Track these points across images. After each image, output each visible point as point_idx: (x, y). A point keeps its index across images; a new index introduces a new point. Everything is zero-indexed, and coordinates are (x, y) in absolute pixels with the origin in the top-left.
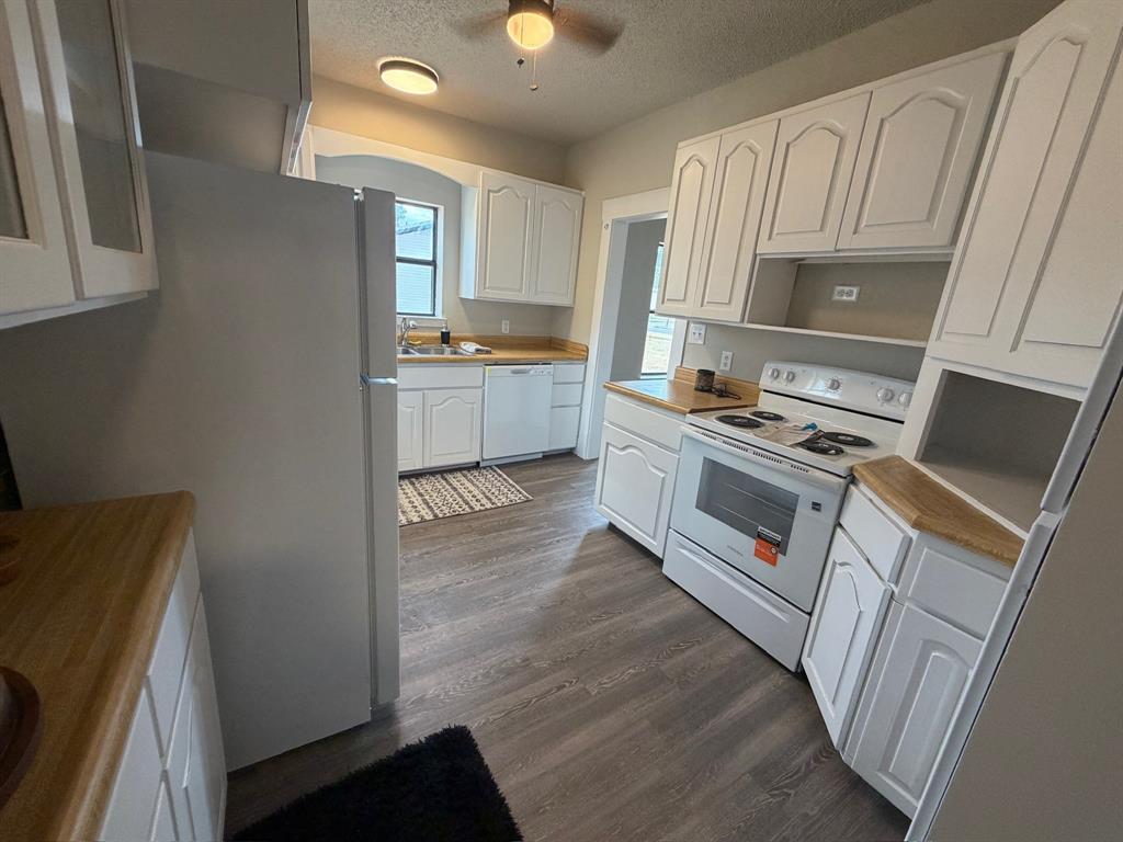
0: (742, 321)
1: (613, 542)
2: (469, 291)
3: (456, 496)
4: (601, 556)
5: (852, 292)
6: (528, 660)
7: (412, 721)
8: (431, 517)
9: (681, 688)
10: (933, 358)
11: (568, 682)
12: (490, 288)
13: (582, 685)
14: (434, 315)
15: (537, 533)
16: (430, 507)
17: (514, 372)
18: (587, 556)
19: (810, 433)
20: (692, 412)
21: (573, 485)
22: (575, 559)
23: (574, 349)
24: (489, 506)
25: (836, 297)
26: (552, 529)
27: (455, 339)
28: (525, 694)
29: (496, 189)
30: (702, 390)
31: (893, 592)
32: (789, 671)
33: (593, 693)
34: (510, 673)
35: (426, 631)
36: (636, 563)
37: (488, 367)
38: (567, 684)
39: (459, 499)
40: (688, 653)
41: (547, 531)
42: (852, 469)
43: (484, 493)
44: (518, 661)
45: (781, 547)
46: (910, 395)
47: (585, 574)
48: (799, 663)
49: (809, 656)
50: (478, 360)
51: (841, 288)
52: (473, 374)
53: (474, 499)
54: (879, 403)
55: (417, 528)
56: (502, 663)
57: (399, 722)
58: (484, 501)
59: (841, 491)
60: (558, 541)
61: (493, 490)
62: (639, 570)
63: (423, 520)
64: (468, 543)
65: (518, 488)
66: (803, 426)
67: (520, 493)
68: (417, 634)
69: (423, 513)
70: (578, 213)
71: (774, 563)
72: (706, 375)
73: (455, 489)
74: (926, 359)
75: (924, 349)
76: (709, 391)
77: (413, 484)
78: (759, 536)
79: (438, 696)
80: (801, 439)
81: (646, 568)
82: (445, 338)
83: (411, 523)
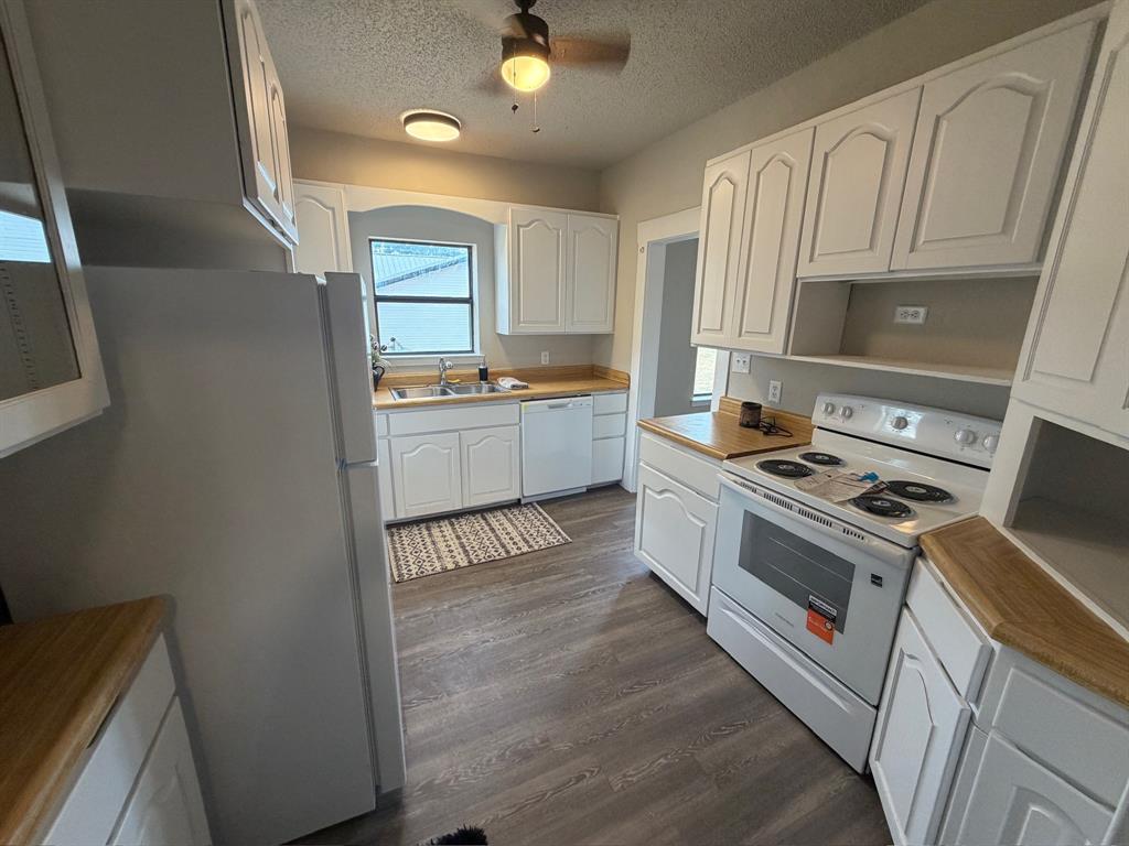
0: (785, 352)
1: (653, 594)
2: (504, 328)
3: (493, 538)
4: (639, 611)
5: (917, 313)
6: (547, 740)
7: (418, 812)
8: (466, 564)
9: (719, 787)
10: (1022, 401)
11: (588, 771)
12: (524, 322)
13: (604, 777)
14: (472, 351)
15: (572, 582)
16: (466, 551)
17: (551, 407)
18: (627, 610)
19: (869, 485)
20: (730, 457)
21: (616, 524)
22: (611, 615)
23: (616, 377)
24: (525, 549)
25: (899, 320)
26: (590, 577)
27: (493, 374)
28: (541, 784)
29: (525, 223)
30: (747, 426)
31: (972, 714)
32: (856, 772)
33: (616, 789)
34: (526, 755)
35: (444, 700)
36: (678, 620)
37: (523, 404)
38: (588, 775)
39: (496, 542)
40: (731, 740)
41: (583, 579)
42: (918, 538)
43: (522, 535)
44: (538, 741)
45: (838, 622)
46: (997, 438)
47: (622, 632)
48: (867, 764)
49: (878, 758)
50: (513, 397)
51: (905, 309)
52: (509, 411)
53: (511, 542)
54: (959, 447)
55: (451, 576)
56: (520, 742)
57: (404, 813)
58: (522, 544)
59: (906, 566)
60: (594, 592)
61: (532, 531)
62: (681, 629)
63: (458, 567)
64: (500, 594)
65: (558, 528)
66: (862, 475)
67: (560, 534)
68: (436, 704)
69: (458, 558)
70: (613, 238)
71: (830, 640)
72: (751, 408)
73: (493, 530)
74: (1012, 402)
75: (1010, 388)
76: (756, 427)
77: (452, 524)
78: (810, 607)
79: (449, 781)
80: (855, 494)
81: (690, 626)
82: (484, 375)
83: (445, 570)
